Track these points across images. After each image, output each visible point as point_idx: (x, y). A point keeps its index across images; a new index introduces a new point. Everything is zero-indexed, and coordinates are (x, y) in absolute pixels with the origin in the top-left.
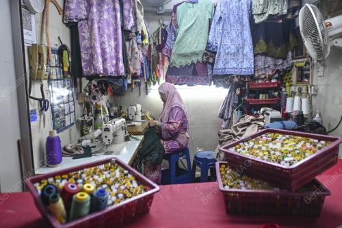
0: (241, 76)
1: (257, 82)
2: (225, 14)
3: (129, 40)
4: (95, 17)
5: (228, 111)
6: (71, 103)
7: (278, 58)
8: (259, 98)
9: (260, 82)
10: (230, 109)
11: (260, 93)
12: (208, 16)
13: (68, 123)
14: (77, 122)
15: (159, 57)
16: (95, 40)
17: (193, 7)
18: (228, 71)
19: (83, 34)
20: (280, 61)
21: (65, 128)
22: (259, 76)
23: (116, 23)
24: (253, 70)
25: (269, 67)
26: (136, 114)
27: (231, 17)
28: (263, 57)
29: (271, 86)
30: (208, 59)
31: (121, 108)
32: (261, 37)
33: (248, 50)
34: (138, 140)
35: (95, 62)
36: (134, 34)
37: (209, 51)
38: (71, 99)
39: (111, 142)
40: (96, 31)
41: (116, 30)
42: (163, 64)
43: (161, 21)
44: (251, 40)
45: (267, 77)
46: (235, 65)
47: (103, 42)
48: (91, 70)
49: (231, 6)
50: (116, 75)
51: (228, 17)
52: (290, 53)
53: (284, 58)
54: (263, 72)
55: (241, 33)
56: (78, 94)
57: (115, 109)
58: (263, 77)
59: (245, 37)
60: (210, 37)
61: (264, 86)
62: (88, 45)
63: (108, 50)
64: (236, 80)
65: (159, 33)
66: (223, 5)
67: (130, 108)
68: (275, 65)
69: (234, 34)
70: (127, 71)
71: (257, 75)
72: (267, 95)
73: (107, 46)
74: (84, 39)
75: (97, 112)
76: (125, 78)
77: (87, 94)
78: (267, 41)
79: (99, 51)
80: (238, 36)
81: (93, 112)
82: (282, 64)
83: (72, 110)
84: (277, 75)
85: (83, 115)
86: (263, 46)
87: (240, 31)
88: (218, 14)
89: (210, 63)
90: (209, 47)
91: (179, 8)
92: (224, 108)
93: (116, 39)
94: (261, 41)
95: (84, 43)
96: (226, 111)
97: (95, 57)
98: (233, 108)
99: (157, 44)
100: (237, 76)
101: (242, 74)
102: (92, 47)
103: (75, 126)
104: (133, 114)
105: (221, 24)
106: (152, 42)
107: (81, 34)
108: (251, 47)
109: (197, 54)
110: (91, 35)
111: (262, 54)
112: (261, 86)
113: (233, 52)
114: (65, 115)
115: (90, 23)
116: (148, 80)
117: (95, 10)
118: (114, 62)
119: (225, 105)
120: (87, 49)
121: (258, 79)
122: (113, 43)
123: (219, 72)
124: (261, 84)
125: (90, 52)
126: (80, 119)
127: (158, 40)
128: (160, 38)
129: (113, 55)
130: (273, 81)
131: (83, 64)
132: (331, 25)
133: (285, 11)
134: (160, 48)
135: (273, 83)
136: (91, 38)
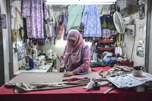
0: (96, 37)
1: (104, 40)
2: (88, 11)
3: (46, 23)
4: (33, 15)
6: (23, 49)
7: (112, 30)
8: (105, 47)
9: (105, 40)
11: (105, 45)
12: (82, 11)
13: (22, 57)
14: (25, 57)
15: (60, 28)
16: (33, 25)
17: (75, 7)
18: (90, 36)
19: (28, 22)
20: (113, 31)
21: (21, 59)
22: (104, 37)
23: (41, 17)
24: (101, 35)
25: (108, 33)
26: (49, 54)
27: (91, 12)
28: (106, 30)
29: (110, 42)
30: (81, 30)
31: (42, 51)
32: (105, 21)
33: (99, 26)
34: (50, 65)
35: (32, 33)
36: (48, 21)
37: (82, 26)
38: (23, 48)
39: (39, 64)
40: (33, 21)
41: (41, 20)
42: (62, 31)
43: (62, 11)
44: (100, 22)
45: (108, 38)
46: (93, 33)
47: (37, 25)
48: (31, 36)
49: (91, 7)
50: (41, 38)
51: (90, 12)
54: (106, 36)
55: (96, 19)
56: (26, 46)
57: (40, 51)
58: (106, 38)
59: (97, 21)
60: (82, 21)
61: (107, 42)
62: (30, 27)
63: (38, 28)
64: (94, 39)
65: (60, 17)
66: (87, 7)
67: (47, 51)
68: (111, 33)
69: (93, 19)
70: (45, 36)
71: (103, 37)
72: (108, 46)
73: (38, 27)
74: (28, 24)
75: (33, 53)
76: (45, 39)
77: (29, 45)
78: (107, 23)
79: (34, 29)
80: (94, 20)
81: (31, 53)
82: (114, 32)
83: (24, 52)
84: (113, 37)
85: (28, 54)
86: (105, 25)
87: (95, 18)
88: (85, 11)
89: (82, 32)
90: (82, 25)
91: (69, 7)
93: (41, 24)
94: (105, 22)
95: (28, 26)
97: (32, 31)
98: (93, 52)
99: (60, 21)
100: (95, 38)
101: (97, 37)
102: (31, 27)
103: (24, 58)
104: (48, 54)
105: (87, 15)
106: (57, 21)
107: (27, 22)
108: (100, 25)
109: (76, 27)
110: (31, 23)
111: (105, 28)
112: (105, 42)
113: (92, 27)
114: (21, 54)
115: (31, 18)
116: (55, 38)
117: (33, 13)
118: (40, 33)
120: (29, 28)
121: (105, 39)
122: (40, 26)
123: (87, 36)
124: (105, 41)
125: (30, 29)
126: (26, 56)
127: (60, 20)
128: (61, 19)
129: (40, 30)
130: (111, 40)
131: (28, 34)
132: (125, 20)
133: (109, 14)
134: (61, 24)
135: (111, 41)
136: (31, 24)
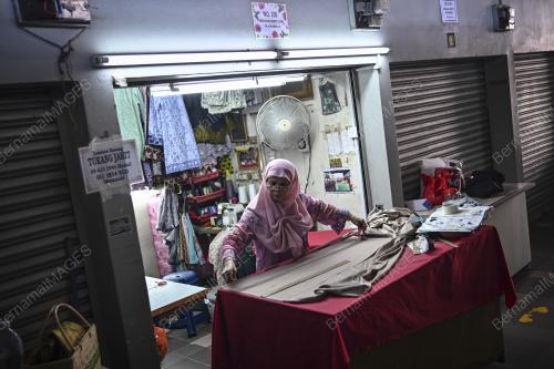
1: (198, 175)
5: (173, 217)
7: (218, 143)
8: (203, 194)
9: (201, 174)
10: (175, 215)
11: (204, 187)
12: (137, 101)
20: (220, 147)
22: (203, 167)
24: (200, 162)
25: (211, 155)
28: (204, 145)
29: (213, 176)
33: (190, 138)
37: (152, 146)
52: (228, 137)
53: (223, 142)
58: (206, 168)
60: (151, 129)
61: (206, 178)
68: (216, 152)
72: (210, 188)
82: (222, 150)
86: (204, 133)
88: (157, 100)
90: (152, 141)
92: (166, 215)
94: (200, 126)
96: (169, 218)
101: (190, 169)
105: (161, 111)
112: (202, 179)
119: (166, 211)
123: (171, 171)
124: (201, 177)
130: (214, 171)
135: (215, 174)
